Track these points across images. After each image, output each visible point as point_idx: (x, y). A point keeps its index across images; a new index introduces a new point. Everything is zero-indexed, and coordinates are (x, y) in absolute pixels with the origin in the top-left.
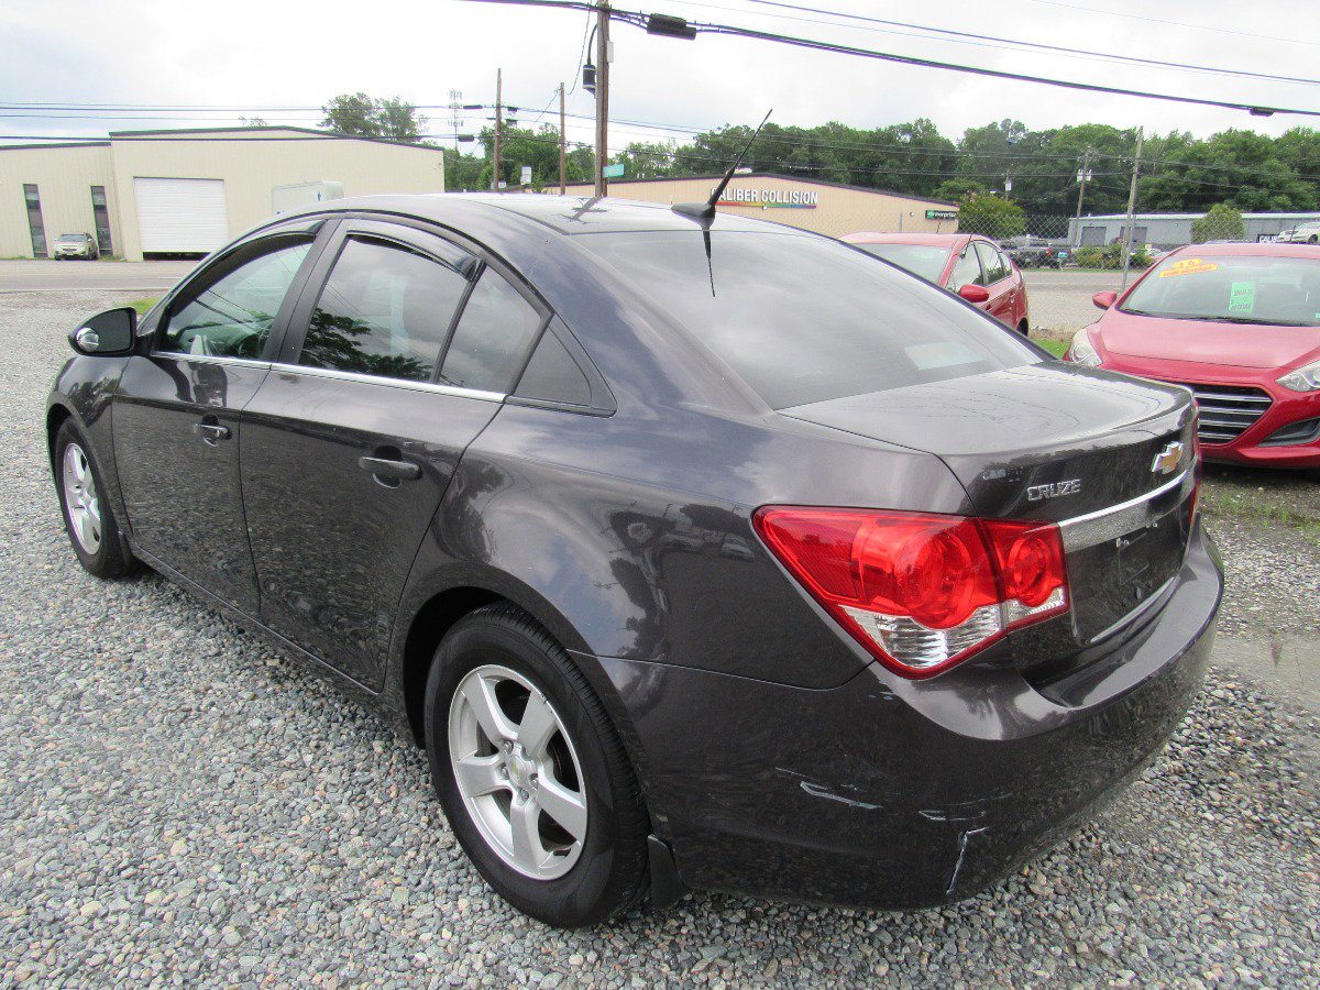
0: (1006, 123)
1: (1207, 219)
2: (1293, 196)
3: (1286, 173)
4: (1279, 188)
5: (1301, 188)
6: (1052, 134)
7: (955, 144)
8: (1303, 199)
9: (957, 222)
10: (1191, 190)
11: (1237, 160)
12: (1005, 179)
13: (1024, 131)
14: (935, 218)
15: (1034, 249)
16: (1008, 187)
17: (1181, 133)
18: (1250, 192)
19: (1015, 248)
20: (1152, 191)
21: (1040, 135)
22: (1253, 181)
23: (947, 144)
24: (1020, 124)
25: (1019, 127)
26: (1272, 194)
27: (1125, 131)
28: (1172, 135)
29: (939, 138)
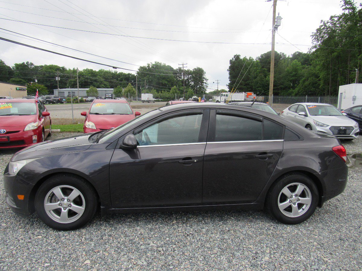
0: (27, 63)
1: (90, 90)
2: (105, 85)
3: (102, 80)
4: (101, 83)
5: (106, 83)
6: (42, 66)
7: (11, 68)
8: (107, 85)
9: (26, 91)
10: (82, 83)
11: (91, 76)
12: (35, 79)
13: (34, 65)
14: (19, 90)
15: (55, 98)
16: (36, 81)
17: (76, 69)
18: (95, 83)
19: (50, 98)
20: (73, 83)
21: (38, 66)
22: (96, 81)
23: (9, 67)
24: (32, 63)
25: (32, 64)
26: (100, 84)
27: (62, 67)
28: (74, 69)
29: (6, 66)
